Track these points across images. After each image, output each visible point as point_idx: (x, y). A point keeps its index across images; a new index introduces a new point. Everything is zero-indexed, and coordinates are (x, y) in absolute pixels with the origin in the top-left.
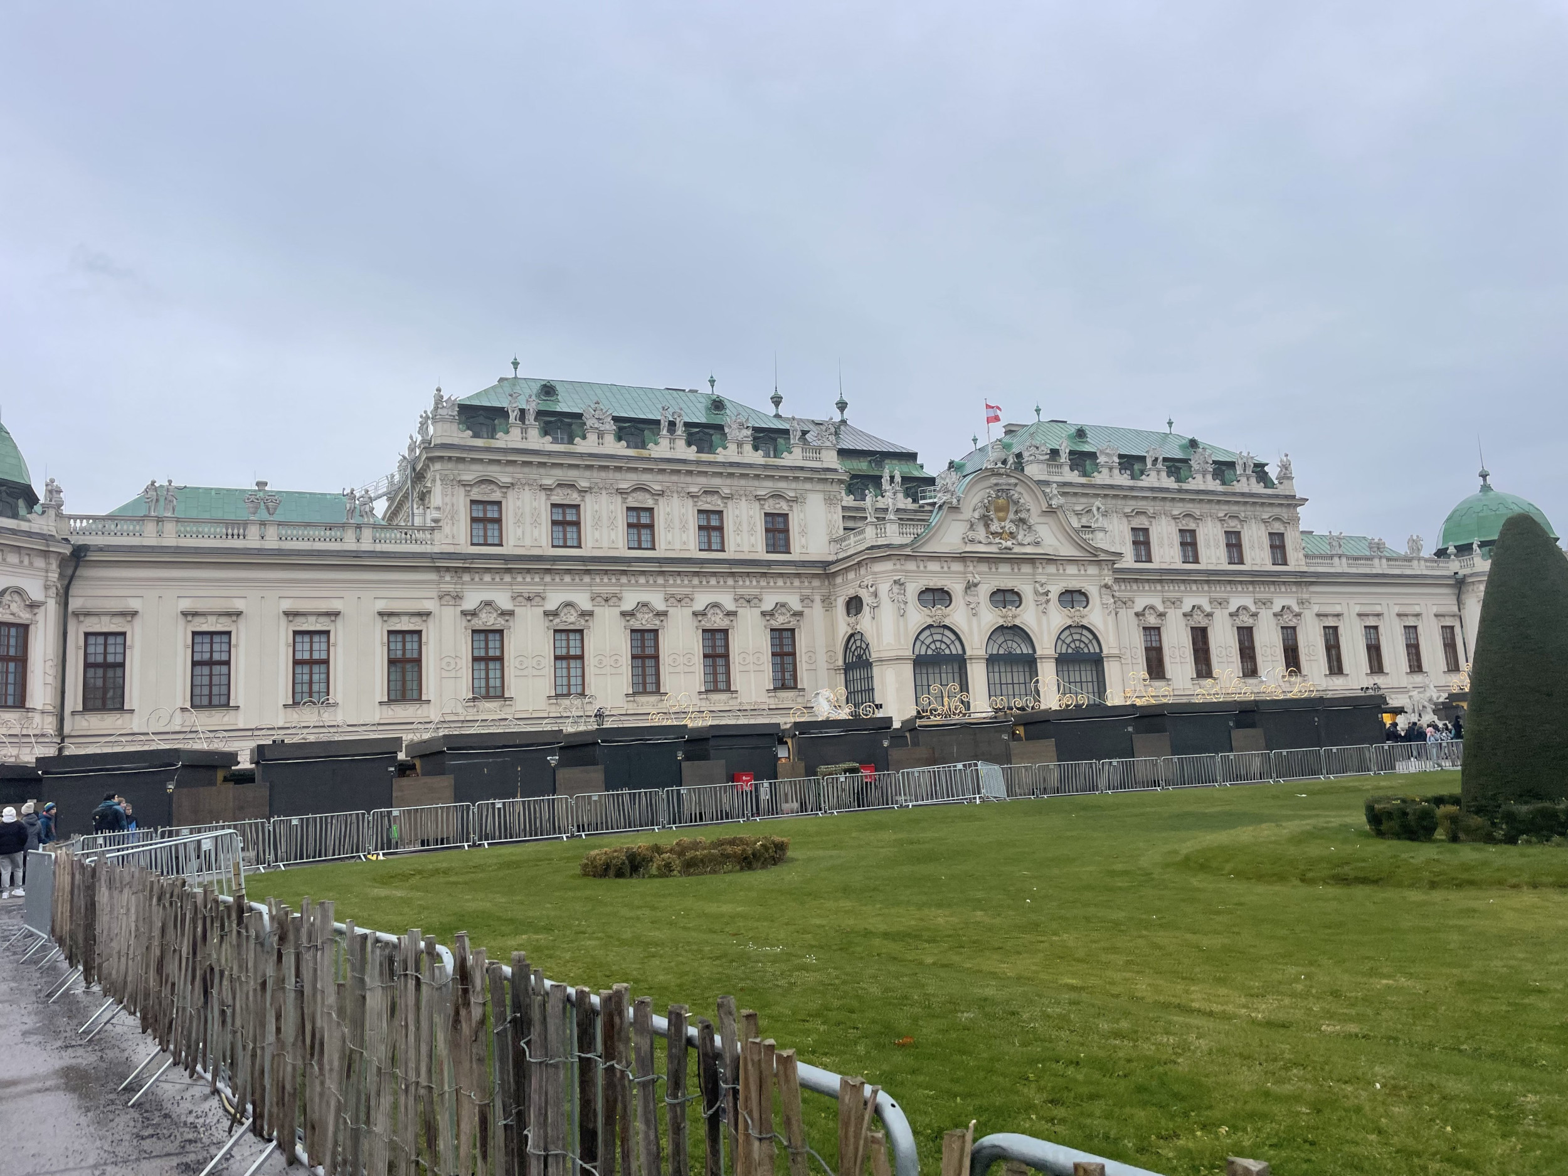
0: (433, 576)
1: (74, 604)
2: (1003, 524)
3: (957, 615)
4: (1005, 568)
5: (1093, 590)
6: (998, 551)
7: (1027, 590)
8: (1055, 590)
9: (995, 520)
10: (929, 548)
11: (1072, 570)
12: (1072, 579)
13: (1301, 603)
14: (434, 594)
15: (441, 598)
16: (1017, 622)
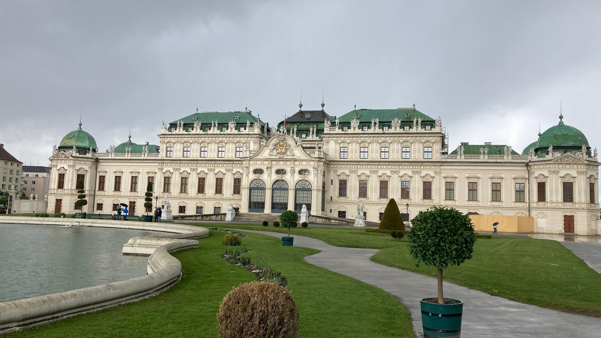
0: (158, 164)
1: (98, 170)
2: (281, 150)
3: (265, 177)
4: (281, 163)
5: (311, 169)
6: (278, 158)
7: (288, 169)
8: (297, 169)
9: (280, 149)
10: (257, 157)
11: (304, 163)
12: (304, 166)
13: (435, 173)
14: (157, 169)
15: (158, 169)
16: (283, 179)
